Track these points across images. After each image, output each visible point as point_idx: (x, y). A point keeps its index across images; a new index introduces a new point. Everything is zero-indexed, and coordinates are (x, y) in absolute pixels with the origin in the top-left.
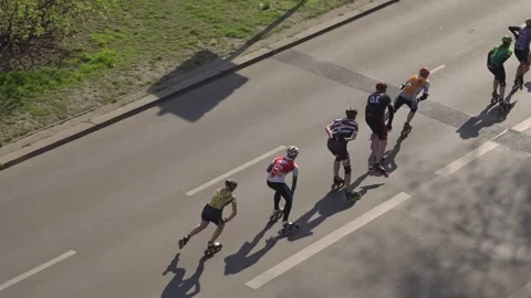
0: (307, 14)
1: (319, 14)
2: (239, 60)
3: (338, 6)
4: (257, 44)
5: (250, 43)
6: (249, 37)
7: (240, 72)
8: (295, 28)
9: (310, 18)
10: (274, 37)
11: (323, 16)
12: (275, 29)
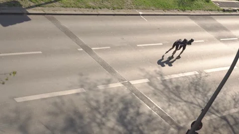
0: (62, 5)
1: (67, 7)
2: (30, 11)
3: (75, 7)
4: (40, 8)
5: (36, 6)
6: (37, 4)
7: (29, 16)
8: (56, 8)
9: (63, 7)
10: (47, 8)
11: (68, 9)
12: (48, 5)
